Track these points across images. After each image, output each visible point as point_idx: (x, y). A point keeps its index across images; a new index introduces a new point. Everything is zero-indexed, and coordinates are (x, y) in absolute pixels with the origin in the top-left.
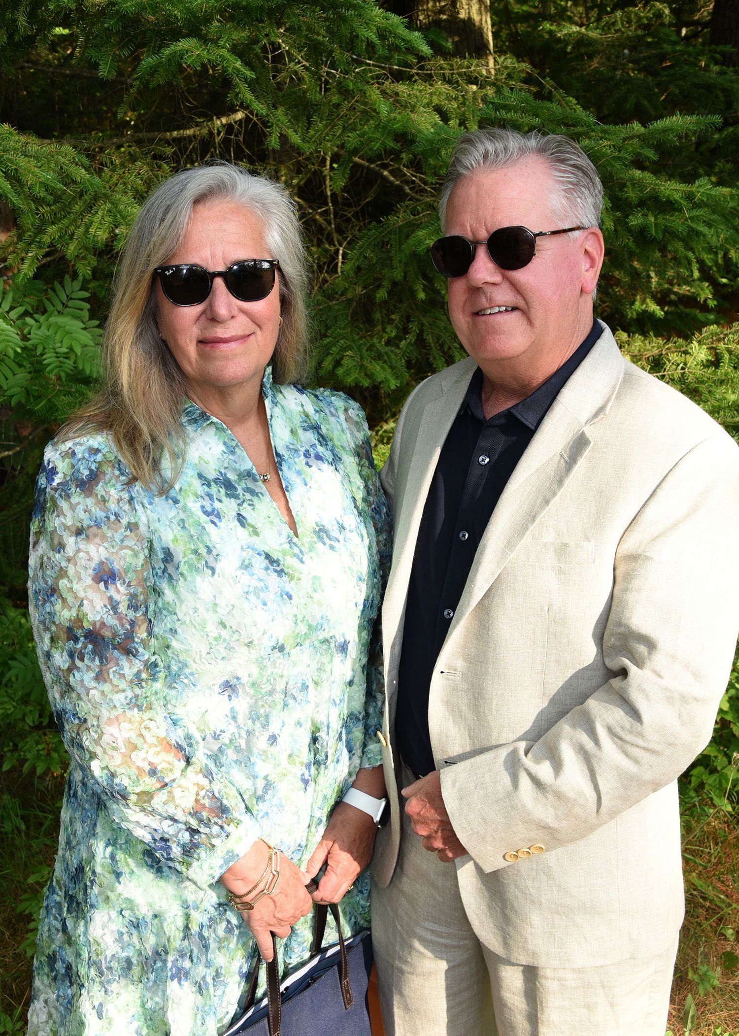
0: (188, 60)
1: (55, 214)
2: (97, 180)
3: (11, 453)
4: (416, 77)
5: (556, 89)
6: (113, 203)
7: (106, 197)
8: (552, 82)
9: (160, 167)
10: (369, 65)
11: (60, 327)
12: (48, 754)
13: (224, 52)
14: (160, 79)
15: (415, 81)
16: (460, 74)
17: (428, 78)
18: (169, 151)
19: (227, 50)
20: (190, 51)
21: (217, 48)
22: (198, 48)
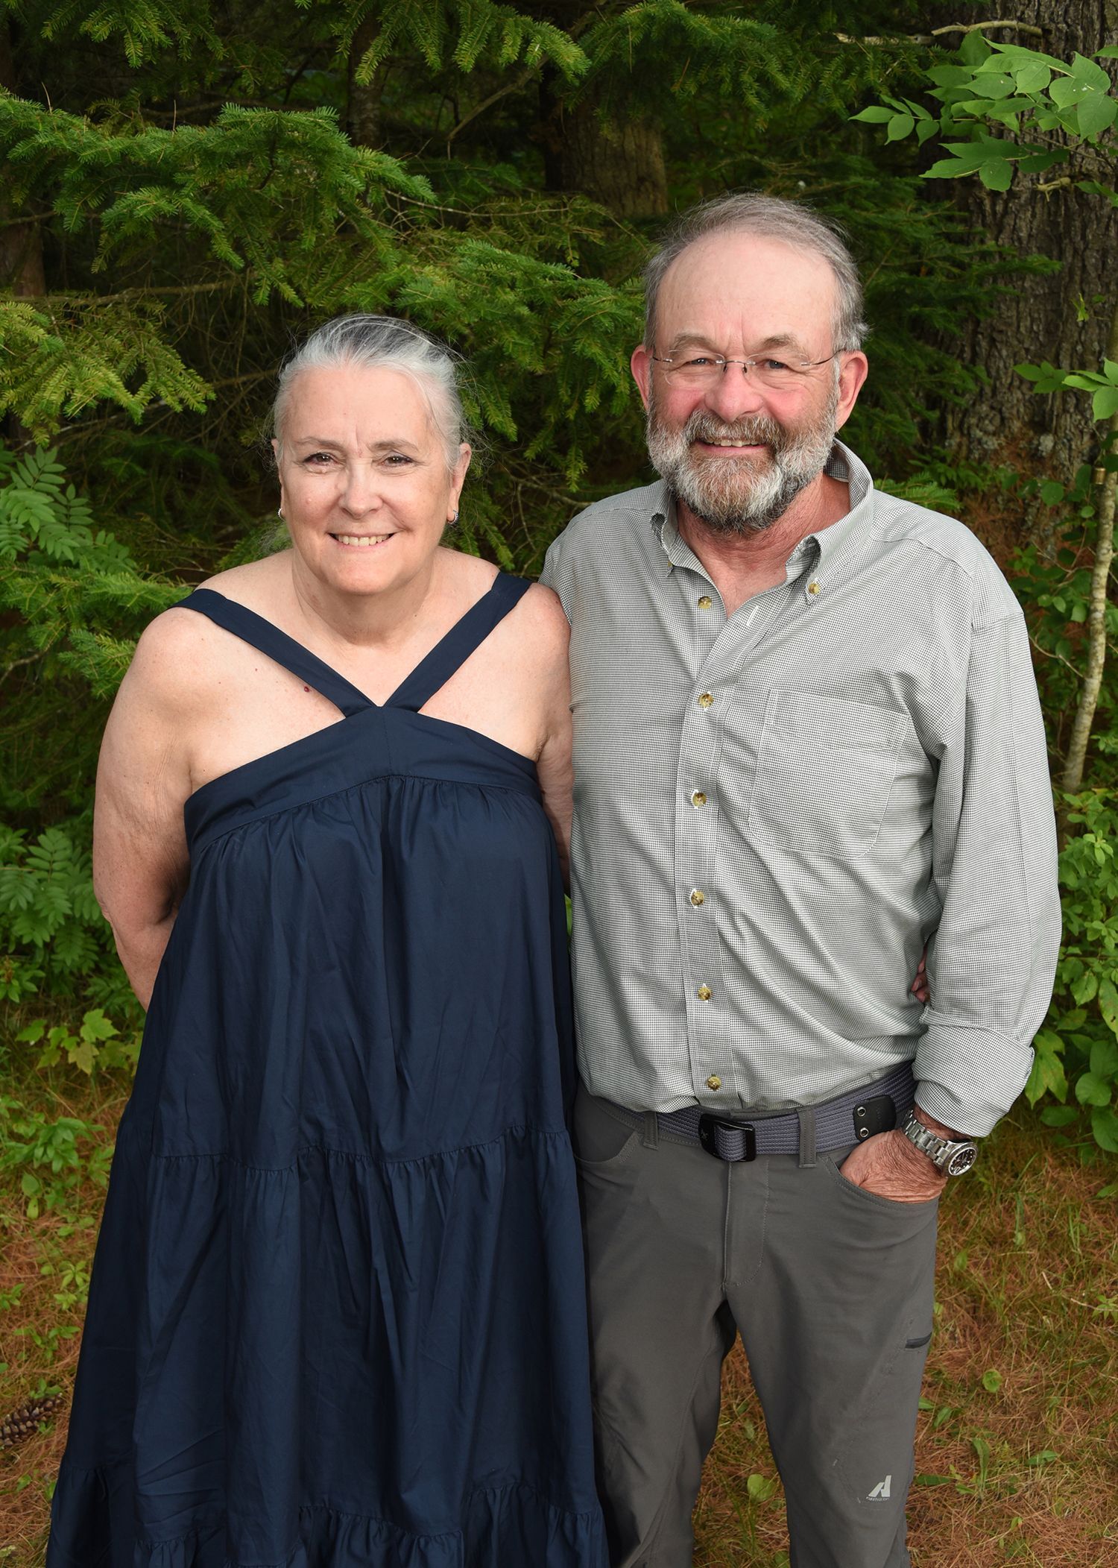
0: (141, 212)
1: (16, 378)
2: (59, 342)
3: (27, 661)
4: (471, 221)
5: (635, 234)
6: (76, 366)
7: (73, 359)
8: (631, 226)
9: (144, 324)
10: (420, 207)
11: (19, 502)
12: (9, 982)
13: (188, 203)
14: (128, 228)
15: (471, 225)
16: (523, 218)
17: (486, 223)
18: (159, 308)
19: (191, 199)
20: (146, 201)
21: (180, 197)
22: (157, 199)
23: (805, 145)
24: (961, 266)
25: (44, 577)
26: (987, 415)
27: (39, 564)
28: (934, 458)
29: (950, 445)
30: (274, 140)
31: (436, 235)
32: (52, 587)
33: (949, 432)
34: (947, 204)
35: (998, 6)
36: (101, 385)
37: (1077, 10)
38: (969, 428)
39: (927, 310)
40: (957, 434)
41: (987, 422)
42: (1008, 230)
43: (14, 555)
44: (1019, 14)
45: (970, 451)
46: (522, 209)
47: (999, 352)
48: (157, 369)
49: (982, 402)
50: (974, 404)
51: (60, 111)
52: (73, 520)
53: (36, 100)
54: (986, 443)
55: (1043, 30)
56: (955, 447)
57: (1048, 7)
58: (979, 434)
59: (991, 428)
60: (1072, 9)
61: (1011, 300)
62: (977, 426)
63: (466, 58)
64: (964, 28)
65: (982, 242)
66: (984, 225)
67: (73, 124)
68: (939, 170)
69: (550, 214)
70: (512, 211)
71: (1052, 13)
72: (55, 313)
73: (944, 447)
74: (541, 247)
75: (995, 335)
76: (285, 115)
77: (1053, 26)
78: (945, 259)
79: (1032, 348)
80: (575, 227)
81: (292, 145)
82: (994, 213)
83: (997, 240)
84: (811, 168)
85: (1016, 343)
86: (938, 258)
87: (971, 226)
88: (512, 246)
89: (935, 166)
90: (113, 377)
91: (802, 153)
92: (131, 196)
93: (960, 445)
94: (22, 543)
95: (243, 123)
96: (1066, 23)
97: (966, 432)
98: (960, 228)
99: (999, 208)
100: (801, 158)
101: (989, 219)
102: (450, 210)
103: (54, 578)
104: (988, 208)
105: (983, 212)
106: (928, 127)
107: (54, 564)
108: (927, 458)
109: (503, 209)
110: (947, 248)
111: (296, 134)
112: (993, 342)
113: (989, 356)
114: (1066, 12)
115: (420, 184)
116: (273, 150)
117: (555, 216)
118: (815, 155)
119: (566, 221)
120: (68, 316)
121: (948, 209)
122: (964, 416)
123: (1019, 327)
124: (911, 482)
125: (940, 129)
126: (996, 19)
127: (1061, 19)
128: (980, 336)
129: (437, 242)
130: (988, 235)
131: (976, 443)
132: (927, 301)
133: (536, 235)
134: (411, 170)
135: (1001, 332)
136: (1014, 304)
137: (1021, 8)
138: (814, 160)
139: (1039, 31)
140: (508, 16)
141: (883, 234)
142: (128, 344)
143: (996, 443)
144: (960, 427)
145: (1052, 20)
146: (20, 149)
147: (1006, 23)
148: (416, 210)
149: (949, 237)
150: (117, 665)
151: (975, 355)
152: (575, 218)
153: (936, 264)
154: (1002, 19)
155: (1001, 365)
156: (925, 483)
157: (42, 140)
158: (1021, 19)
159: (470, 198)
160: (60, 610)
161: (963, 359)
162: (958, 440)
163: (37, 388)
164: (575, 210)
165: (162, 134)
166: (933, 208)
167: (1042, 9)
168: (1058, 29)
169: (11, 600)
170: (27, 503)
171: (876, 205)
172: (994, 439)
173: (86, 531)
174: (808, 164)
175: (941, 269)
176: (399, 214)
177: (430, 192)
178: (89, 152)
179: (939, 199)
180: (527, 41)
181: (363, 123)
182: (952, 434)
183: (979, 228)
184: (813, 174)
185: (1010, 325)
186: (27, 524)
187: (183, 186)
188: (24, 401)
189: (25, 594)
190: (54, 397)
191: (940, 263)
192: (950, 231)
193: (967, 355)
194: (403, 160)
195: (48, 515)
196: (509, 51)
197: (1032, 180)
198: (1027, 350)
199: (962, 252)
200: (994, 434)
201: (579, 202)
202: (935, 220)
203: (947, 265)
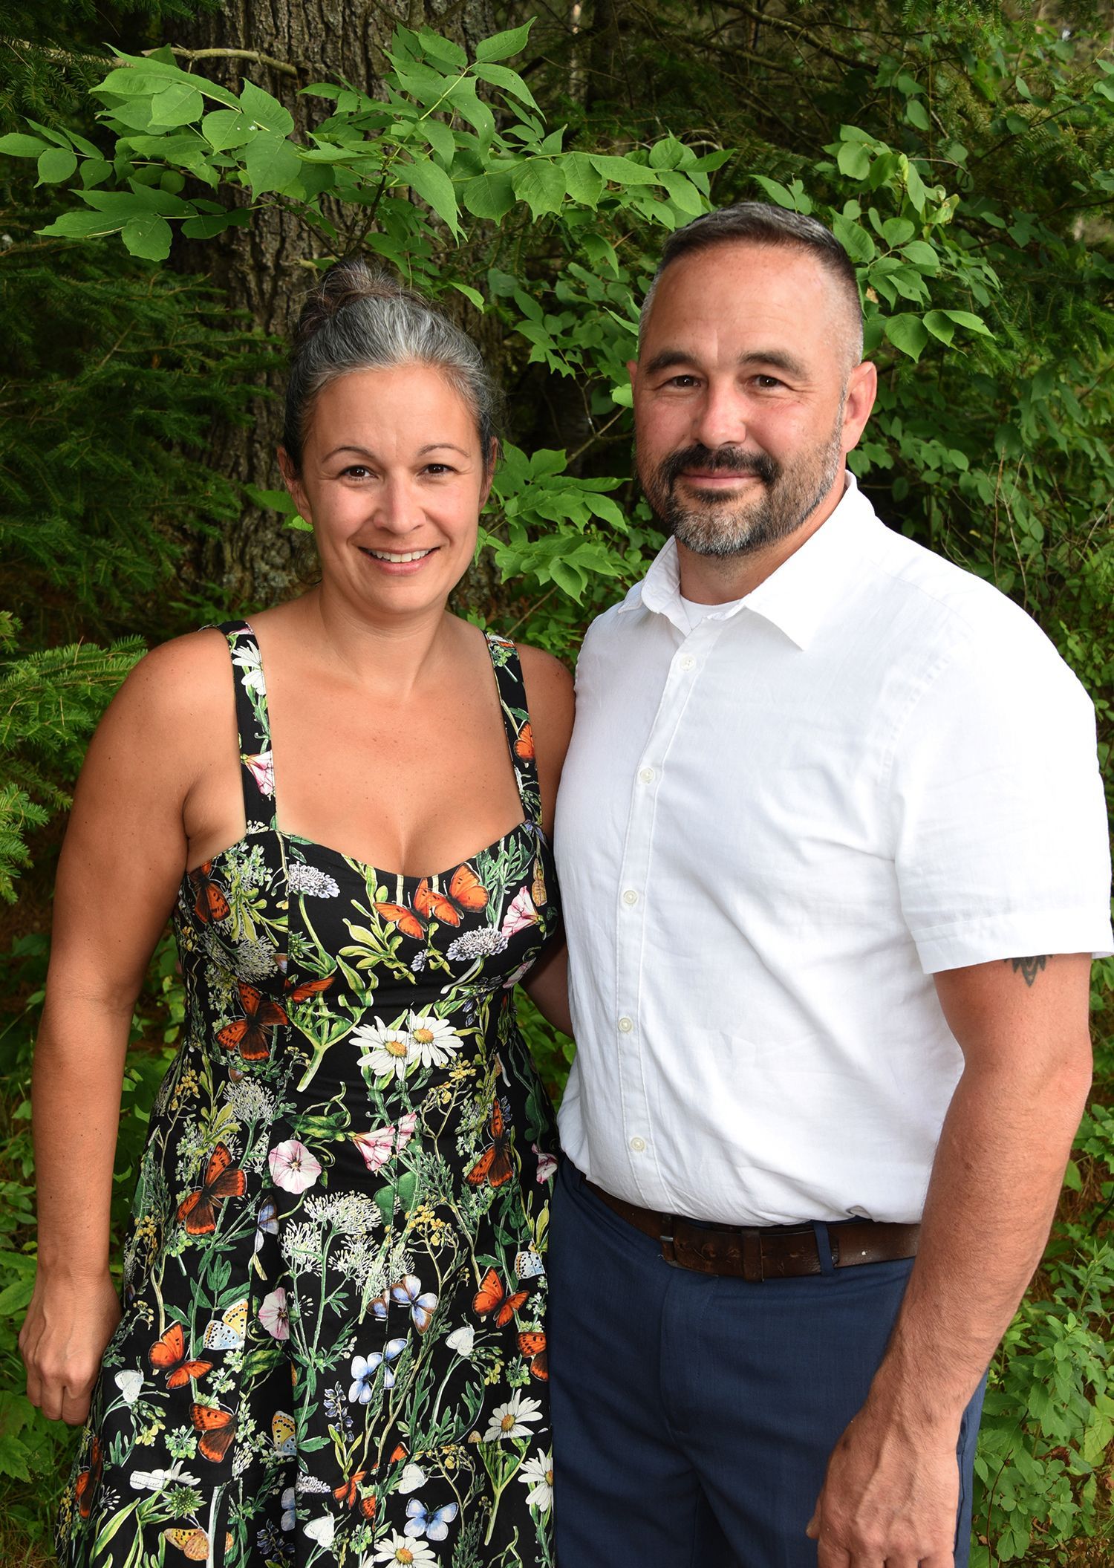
23: (14, 188)
24: (219, 356)
26: (273, 544)
28: (209, 599)
29: (229, 582)
33: (227, 565)
34: (200, 278)
35: (239, 33)
37: (335, 49)
38: (252, 560)
40: (238, 568)
41: (273, 553)
42: (279, 314)
44: (266, 45)
45: (254, 590)
49: (266, 528)
50: (256, 531)
54: (274, 579)
55: (298, 68)
56: (235, 584)
57: (301, 41)
58: (265, 568)
59: (279, 561)
60: (329, 47)
62: (262, 558)
64: (187, 53)
65: (250, 328)
66: (251, 306)
68: (66, 227)
71: (307, 49)
73: (221, 584)
77: (309, 65)
78: (197, 347)
82: (261, 292)
83: (268, 326)
84: (22, 219)
86: (188, 346)
87: (234, 308)
89: (60, 220)
91: (10, 198)
93: (241, 582)
96: (325, 63)
97: (248, 565)
98: (220, 310)
99: (267, 286)
100: (10, 204)
101: (256, 300)
104: (253, 285)
105: (247, 290)
106: (95, 167)
108: (197, 599)
110: (199, 333)
114: (323, 49)
118: (27, 204)
121: (200, 285)
122: (245, 545)
124: (116, 647)
126: (239, 48)
127: (318, 57)
128: (257, 446)
130: (257, 319)
131: (261, 579)
132: (159, 402)
137: (268, 38)
138: (27, 210)
139: (293, 69)
143: (287, 579)
144: (241, 559)
145: (307, 58)
147: (253, 54)
149: (206, 320)
151: (252, 469)
153: (185, 352)
154: (246, 48)
156: (129, 651)
158: (270, 53)
161: (239, 474)
162: (239, 575)
166: (183, 282)
167: (294, 42)
168: (315, 70)
171: (106, 272)
172: (284, 574)
174: (18, 213)
175: (192, 360)
179: (193, 273)
182: (231, 568)
183: (243, 310)
184: (26, 227)
191: (190, 352)
192: (205, 312)
193: (243, 468)
197: (303, 254)
199: (219, 338)
200: (284, 568)
202: (182, 297)
203: (199, 355)
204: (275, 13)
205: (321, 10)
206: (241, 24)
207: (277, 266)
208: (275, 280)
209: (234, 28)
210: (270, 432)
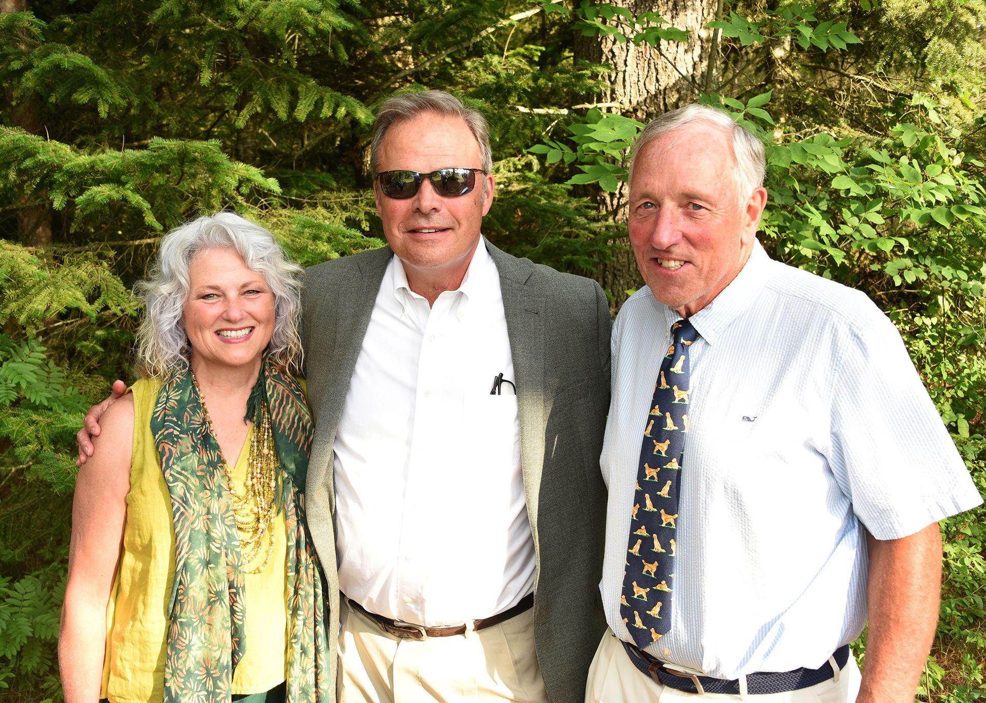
0: (98, 198)
2: (46, 274)
4: (306, 204)
6: (56, 288)
7: (55, 284)
9: (101, 263)
11: (15, 370)
13: (129, 193)
14: (91, 209)
16: (336, 203)
17: (314, 206)
18: (112, 254)
19: (131, 190)
20: (103, 192)
21: (125, 189)
22: (110, 190)
24: (595, 233)
25: (29, 416)
27: (25, 409)
30: (183, 157)
31: (284, 212)
32: (34, 422)
34: (585, 199)
36: (70, 299)
39: (575, 257)
43: (8, 403)
46: (336, 198)
47: (619, 281)
48: (108, 290)
51: (54, 141)
52: (52, 380)
53: (39, 135)
55: (634, 109)
57: (635, 98)
61: (624, 253)
63: (302, 113)
64: (589, 106)
65: (606, 220)
66: (607, 210)
67: (61, 149)
68: (576, 180)
69: (353, 201)
70: (330, 199)
71: (638, 101)
72: (47, 257)
74: (346, 219)
75: (616, 272)
76: (189, 144)
78: (585, 229)
79: (638, 279)
80: (368, 208)
81: (195, 160)
82: (612, 205)
83: (614, 219)
85: (628, 276)
86: (582, 229)
87: (600, 212)
88: (329, 218)
89: (574, 178)
90: (79, 295)
92: (95, 189)
94: (14, 396)
95: (164, 147)
96: (646, 106)
98: (594, 213)
99: (615, 202)
101: (610, 208)
102: (294, 198)
103: (35, 417)
104: (609, 202)
105: (605, 204)
106: (569, 157)
107: (36, 408)
109: (324, 198)
110: (586, 223)
111: (196, 154)
112: (615, 276)
113: (613, 283)
114: (645, 101)
115: (273, 184)
116: (182, 163)
117: (356, 202)
118: (509, 171)
119: (362, 205)
120: (55, 258)
121: (586, 202)
123: (629, 268)
125: (577, 158)
127: (643, 104)
129: (283, 216)
130: (610, 217)
132: (575, 252)
133: (344, 213)
134: (267, 175)
135: (619, 270)
136: (626, 255)
137: (621, 97)
139: (631, 110)
140: (326, 92)
141: (549, 215)
142: (91, 275)
145: (638, 104)
146: (28, 163)
148: (272, 198)
149: (588, 218)
150: (69, 473)
152: (367, 204)
153: (580, 232)
154: (611, 103)
155: (620, 289)
157: (41, 157)
158: (621, 104)
159: (306, 192)
160: (37, 437)
163: (30, 301)
164: (367, 199)
165: (116, 153)
166: (578, 201)
168: (641, 109)
169: (5, 432)
170: (19, 371)
173: (59, 387)
174: (505, 176)
175: (583, 235)
176: (263, 200)
177: (278, 187)
178: (69, 164)
179: (581, 197)
180: (337, 105)
181: (245, 150)
183: (604, 213)
184: (509, 181)
185: (624, 266)
186: (18, 384)
187: (126, 183)
188: (21, 309)
189: (14, 428)
190: (40, 307)
191: (583, 231)
192: (588, 214)
194: (262, 169)
195: (32, 378)
196: (326, 112)
198: (635, 281)
199: (595, 225)
201: (370, 194)
202: (579, 208)
203: (587, 233)
204: (624, 86)
205: (645, 84)
206: (608, 93)
207: (620, 193)
208: (619, 199)
209: (605, 94)
210: (613, 267)
